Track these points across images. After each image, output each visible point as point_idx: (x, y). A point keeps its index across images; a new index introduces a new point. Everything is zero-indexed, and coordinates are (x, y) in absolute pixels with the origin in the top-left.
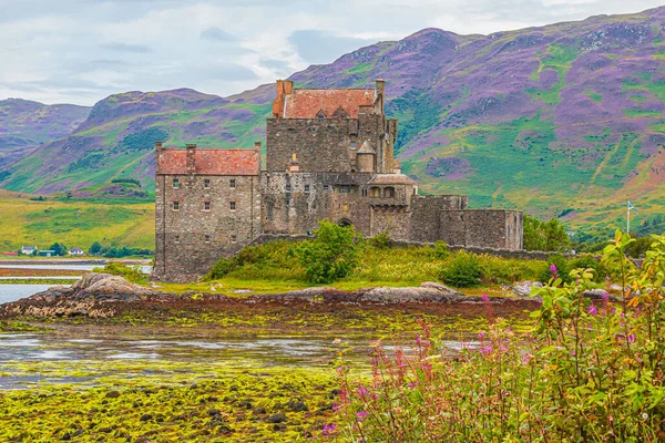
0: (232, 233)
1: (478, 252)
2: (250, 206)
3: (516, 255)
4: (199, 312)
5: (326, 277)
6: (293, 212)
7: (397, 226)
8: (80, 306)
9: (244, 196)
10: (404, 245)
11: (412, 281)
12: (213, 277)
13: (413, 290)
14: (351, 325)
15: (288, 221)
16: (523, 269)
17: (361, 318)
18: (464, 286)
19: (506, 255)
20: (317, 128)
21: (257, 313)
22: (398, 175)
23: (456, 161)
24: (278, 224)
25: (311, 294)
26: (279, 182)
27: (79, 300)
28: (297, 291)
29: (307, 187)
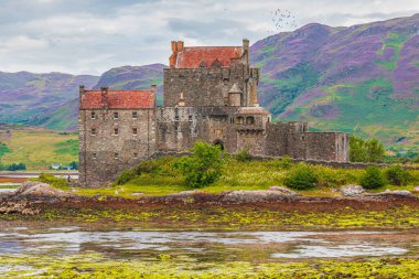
0: (134, 151)
1: (314, 163)
2: (147, 131)
3: (343, 165)
4: (101, 210)
5: (200, 183)
6: (180, 136)
7: (256, 145)
8: (17, 206)
9: (143, 125)
10: (260, 159)
11: (263, 185)
12: (119, 183)
13: (263, 192)
14: (212, 219)
15: (176, 142)
16: (348, 175)
17: (220, 214)
18: (302, 189)
19: (335, 165)
20: (200, 75)
21: (144, 211)
22: (257, 108)
23: (330, 107)
24: (169, 144)
25: (185, 196)
26: (170, 114)
27: (17, 201)
28: (176, 194)
29: (190, 117)
